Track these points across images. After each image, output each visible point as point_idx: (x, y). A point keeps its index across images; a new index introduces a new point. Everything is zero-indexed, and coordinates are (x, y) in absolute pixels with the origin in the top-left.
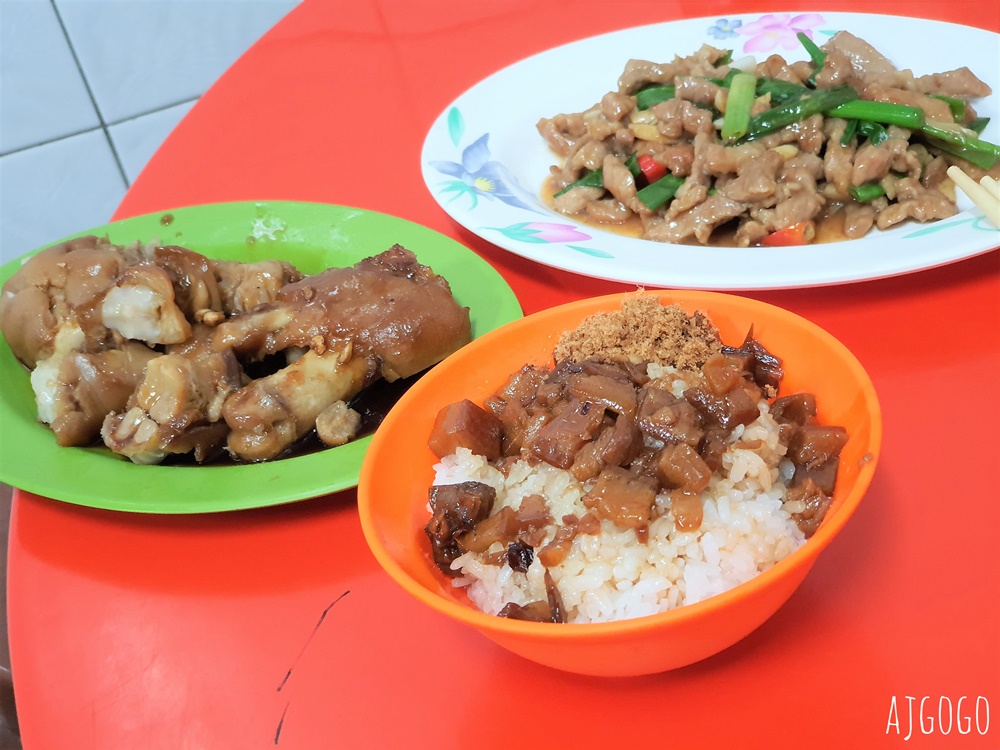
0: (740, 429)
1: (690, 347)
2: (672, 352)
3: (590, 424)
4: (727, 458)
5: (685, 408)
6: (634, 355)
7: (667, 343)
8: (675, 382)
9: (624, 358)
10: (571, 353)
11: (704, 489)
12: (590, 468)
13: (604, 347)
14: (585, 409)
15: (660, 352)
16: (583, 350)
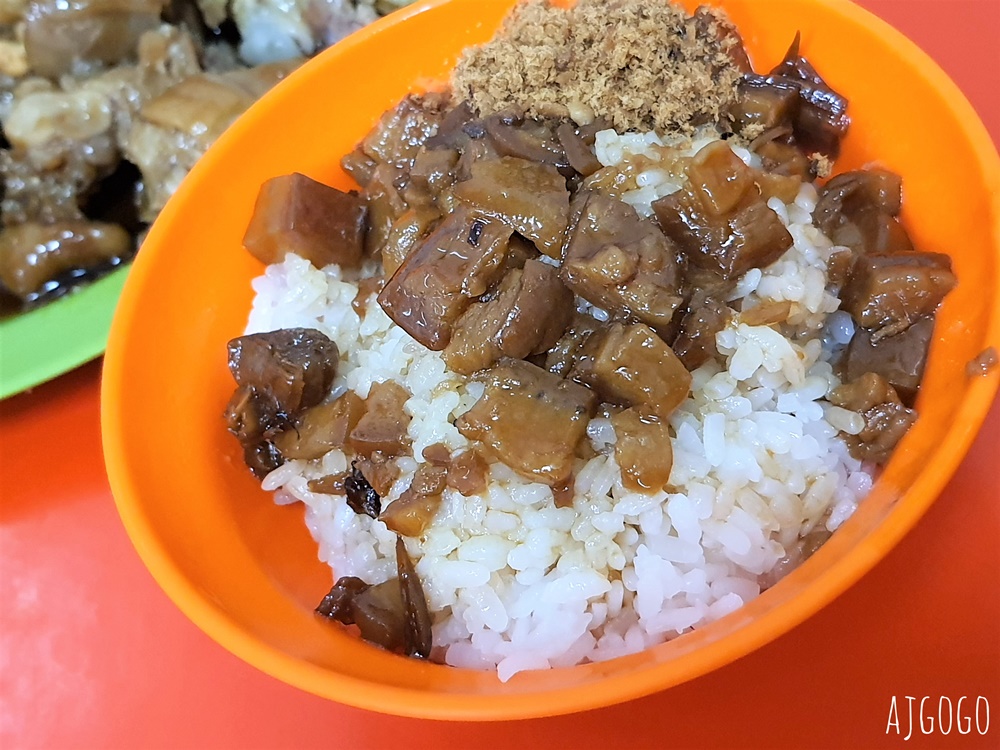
0: (753, 279)
1: (681, 87)
2: (648, 94)
3: (484, 263)
4: (724, 340)
5: (652, 245)
6: (579, 103)
7: (639, 77)
8: (644, 175)
9: (559, 110)
10: (471, 93)
11: (680, 397)
12: (477, 355)
13: (526, 86)
14: (474, 236)
15: (625, 99)
16: (491, 89)
